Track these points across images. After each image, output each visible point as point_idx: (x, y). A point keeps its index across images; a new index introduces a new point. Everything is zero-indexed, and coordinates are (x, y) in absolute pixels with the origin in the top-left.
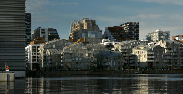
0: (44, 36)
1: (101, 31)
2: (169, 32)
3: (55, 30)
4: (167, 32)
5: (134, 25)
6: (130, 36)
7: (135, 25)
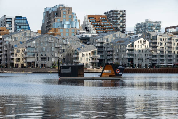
0: (10, 26)
1: (79, 21)
2: (161, 22)
3: (25, 19)
4: (158, 22)
5: (119, 14)
6: (115, 26)
7: (121, 13)
